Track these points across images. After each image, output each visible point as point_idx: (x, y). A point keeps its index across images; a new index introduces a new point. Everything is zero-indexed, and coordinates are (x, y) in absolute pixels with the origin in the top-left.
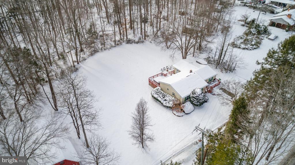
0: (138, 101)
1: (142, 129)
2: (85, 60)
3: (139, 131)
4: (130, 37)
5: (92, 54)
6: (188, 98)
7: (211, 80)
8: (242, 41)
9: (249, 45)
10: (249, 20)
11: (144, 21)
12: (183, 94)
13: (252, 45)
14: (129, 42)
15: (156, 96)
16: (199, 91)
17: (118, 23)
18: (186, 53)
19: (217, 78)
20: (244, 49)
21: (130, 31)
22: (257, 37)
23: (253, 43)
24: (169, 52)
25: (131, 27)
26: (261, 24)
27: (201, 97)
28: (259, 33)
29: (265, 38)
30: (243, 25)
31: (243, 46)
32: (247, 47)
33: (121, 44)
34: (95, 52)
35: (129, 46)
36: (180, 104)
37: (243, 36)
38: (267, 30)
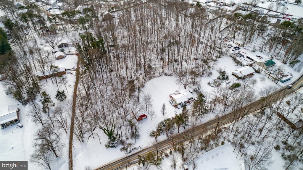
0: (163, 103)
1: (164, 110)
2: (147, 82)
3: (163, 111)
4: (167, 71)
5: (149, 79)
6: (180, 104)
7: (191, 99)
8: (213, 82)
9: (215, 85)
10: (223, 71)
11: (176, 61)
12: (178, 102)
13: (216, 85)
14: (166, 74)
15: (170, 101)
16: (183, 102)
17: (162, 59)
18: (186, 86)
19: (194, 98)
20: (212, 86)
21: (167, 67)
22: (221, 81)
23: (217, 84)
24: (178, 86)
25: (168, 64)
26: (226, 75)
27: (184, 104)
28: (223, 79)
29: (225, 82)
30: (219, 73)
31: (212, 85)
32: (213, 86)
33: (162, 75)
34: (150, 78)
35: (165, 76)
36: (177, 105)
37: (216, 79)
38: (227, 78)
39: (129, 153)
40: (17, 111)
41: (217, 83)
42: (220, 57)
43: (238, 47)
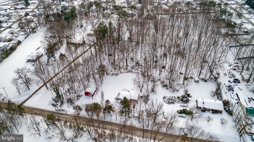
6: (121, 99)
7: (134, 100)
8: (170, 98)
13: (168, 102)
19: (138, 101)
22: (178, 101)
36: (118, 99)
37: (175, 97)
38: (187, 101)
39: (59, 111)
40: (40, 56)
41: (172, 101)
42: (206, 81)
43: (239, 81)
